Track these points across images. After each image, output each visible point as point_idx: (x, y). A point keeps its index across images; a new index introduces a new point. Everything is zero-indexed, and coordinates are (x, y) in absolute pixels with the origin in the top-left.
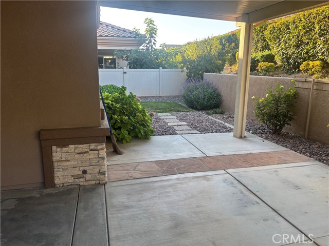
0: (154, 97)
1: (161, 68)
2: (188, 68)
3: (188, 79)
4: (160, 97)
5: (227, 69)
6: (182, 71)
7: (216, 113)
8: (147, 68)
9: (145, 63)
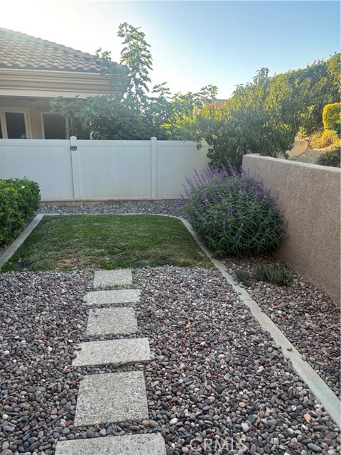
0: (137, 201)
1: (154, 139)
2: (211, 138)
3: (211, 164)
4: (152, 201)
5: (302, 143)
6: (199, 147)
7: (266, 279)
8: (123, 138)
9: (120, 127)
